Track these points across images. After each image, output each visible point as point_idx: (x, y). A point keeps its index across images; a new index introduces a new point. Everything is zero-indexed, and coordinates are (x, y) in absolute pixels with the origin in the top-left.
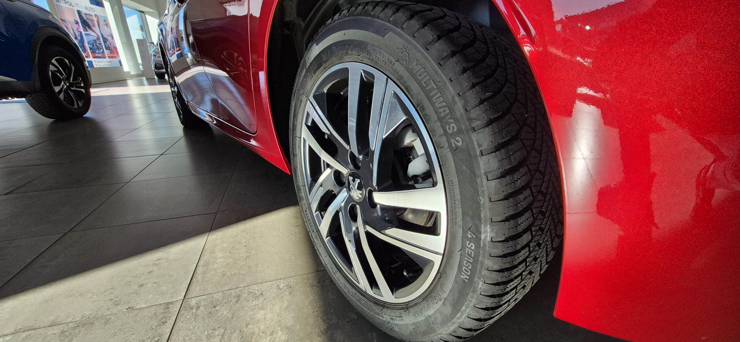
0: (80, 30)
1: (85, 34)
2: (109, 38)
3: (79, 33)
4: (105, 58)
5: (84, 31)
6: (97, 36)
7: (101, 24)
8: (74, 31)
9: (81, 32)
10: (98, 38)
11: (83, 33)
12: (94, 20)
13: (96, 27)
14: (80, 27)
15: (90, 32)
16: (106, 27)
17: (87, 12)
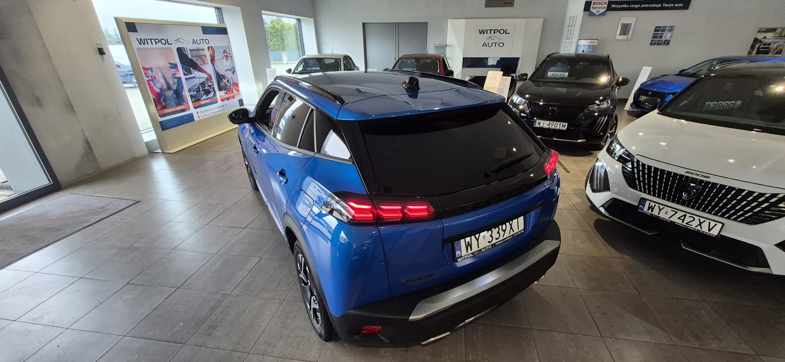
0: (177, 76)
1: (186, 79)
2: (229, 75)
3: (176, 80)
4: (217, 102)
5: (185, 74)
6: (206, 76)
7: (217, 57)
8: (167, 79)
9: (179, 79)
10: (209, 78)
11: (183, 78)
12: (205, 56)
13: (208, 63)
14: (178, 71)
15: (196, 73)
16: (225, 59)
17: (195, 46)
